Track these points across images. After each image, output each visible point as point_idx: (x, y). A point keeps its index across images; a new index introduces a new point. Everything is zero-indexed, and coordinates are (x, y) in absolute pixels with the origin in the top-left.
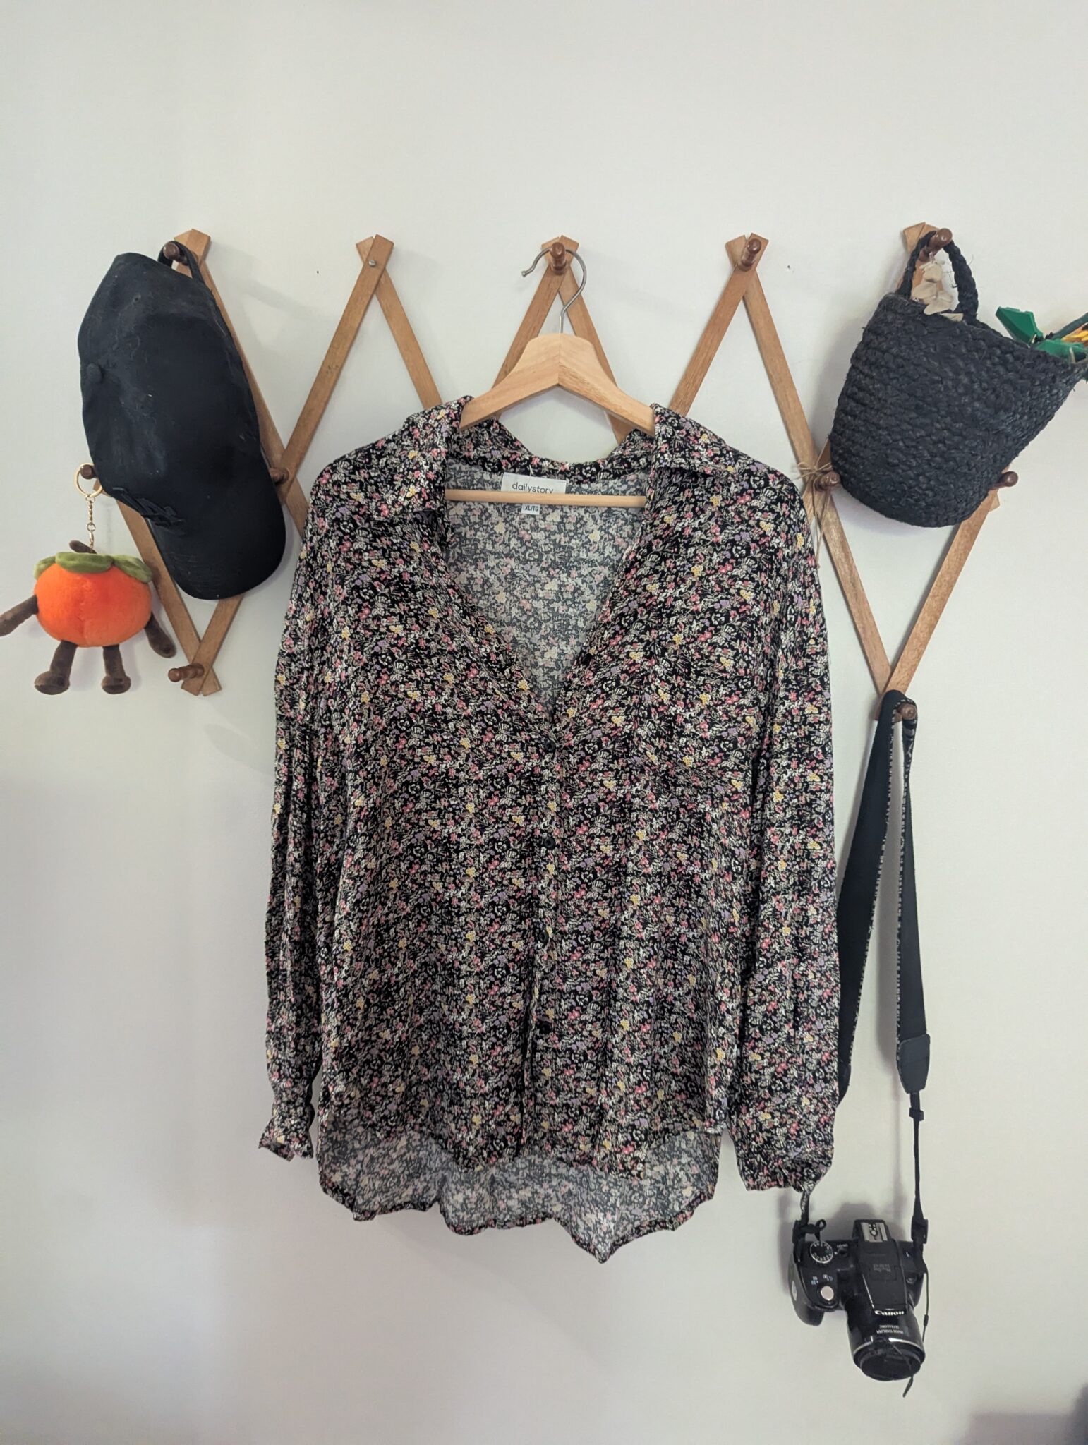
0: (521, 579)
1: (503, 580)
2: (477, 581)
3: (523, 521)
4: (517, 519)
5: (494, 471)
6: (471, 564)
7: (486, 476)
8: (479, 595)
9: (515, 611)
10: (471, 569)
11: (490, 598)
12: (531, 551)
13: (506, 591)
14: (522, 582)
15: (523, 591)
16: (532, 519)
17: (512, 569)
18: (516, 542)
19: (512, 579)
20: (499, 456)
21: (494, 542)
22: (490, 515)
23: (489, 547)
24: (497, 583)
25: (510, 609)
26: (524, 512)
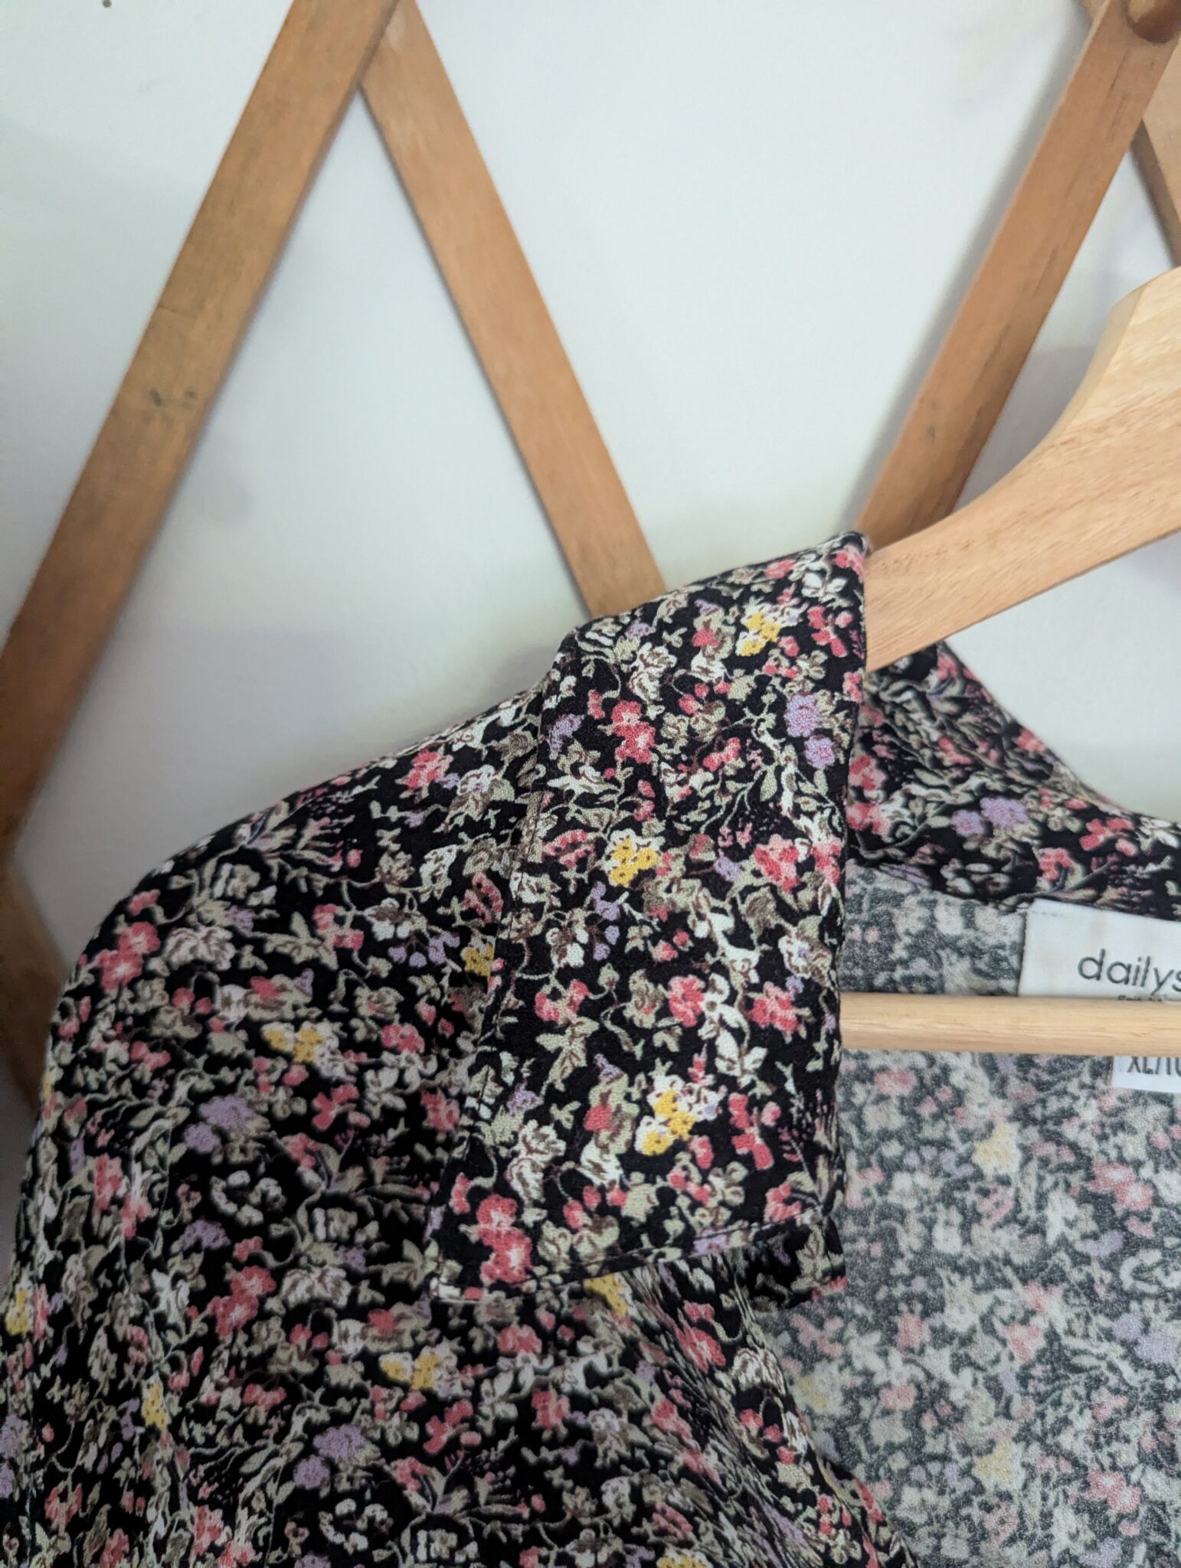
0: (1096, 1383)
1: (1011, 1386)
2: (889, 1399)
3: (1115, 1124)
4: (1090, 1113)
5: (983, 894)
6: (864, 1327)
7: (949, 920)
8: (899, 1462)
9: (1066, 1524)
10: (864, 1349)
11: (951, 1472)
12: (1152, 1257)
13: (1024, 1436)
14: (1102, 1396)
15: (1106, 1434)
16: (1158, 1110)
17: (1052, 1336)
18: (1072, 1209)
19: (1053, 1379)
20: (1025, 830)
21: (971, 1218)
22: (959, 1096)
23: (948, 1241)
24: (983, 1405)
25: (1046, 1517)
26: (1124, 1080)
